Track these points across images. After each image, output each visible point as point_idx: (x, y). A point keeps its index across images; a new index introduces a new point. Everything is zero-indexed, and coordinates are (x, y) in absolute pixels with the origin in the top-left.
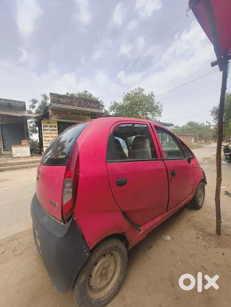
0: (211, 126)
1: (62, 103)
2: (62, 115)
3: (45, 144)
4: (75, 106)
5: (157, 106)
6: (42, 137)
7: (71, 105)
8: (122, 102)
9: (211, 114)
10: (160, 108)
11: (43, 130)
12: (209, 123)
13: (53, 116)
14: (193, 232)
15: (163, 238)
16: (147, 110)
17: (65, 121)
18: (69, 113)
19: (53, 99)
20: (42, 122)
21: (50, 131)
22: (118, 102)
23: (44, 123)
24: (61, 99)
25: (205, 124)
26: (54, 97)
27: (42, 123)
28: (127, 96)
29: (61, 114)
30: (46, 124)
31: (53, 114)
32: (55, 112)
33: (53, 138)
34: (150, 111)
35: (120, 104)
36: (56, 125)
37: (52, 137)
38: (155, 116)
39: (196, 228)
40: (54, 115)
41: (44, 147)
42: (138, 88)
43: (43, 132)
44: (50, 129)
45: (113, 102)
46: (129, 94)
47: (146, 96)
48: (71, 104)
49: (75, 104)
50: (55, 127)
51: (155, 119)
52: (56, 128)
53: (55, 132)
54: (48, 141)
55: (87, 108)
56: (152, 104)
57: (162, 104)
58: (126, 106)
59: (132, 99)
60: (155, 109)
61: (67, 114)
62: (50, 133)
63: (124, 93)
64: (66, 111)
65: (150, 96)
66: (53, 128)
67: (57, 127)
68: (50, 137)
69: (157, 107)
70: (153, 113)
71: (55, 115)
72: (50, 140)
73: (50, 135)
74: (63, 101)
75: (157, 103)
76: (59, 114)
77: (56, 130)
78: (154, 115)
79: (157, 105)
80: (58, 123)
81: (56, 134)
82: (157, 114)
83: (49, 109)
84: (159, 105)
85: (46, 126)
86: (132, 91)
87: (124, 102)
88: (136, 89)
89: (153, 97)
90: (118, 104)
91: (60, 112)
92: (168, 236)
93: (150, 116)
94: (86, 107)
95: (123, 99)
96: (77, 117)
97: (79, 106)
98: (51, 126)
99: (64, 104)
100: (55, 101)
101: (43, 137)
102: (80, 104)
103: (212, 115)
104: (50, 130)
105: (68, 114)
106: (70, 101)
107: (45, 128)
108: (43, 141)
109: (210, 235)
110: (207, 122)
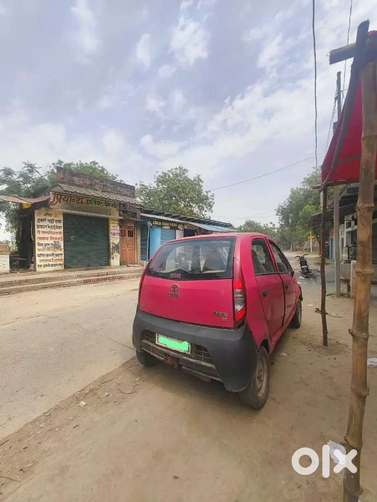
0: (275, 228)
1: (76, 185)
2: (72, 202)
3: (39, 250)
4: (97, 190)
5: (207, 196)
6: (34, 239)
7: (91, 189)
8: (155, 185)
9: (276, 213)
10: (210, 200)
11: (36, 227)
12: (274, 225)
13: (56, 203)
14: (303, 347)
15: (279, 355)
16: (192, 200)
17: (77, 212)
18: (84, 201)
19: (62, 178)
20: (36, 212)
21: (49, 229)
22: (146, 184)
23: (39, 214)
24: (75, 179)
25: (270, 226)
26: (64, 174)
27: (36, 215)
28: (162, 177)
29: (70, 201)
30: (43, 217)
31: (56, 200)
32: (61, 197)
33: (54, 240)
34: (196, 202)
35: (151, 187)
36: (61, 218)
37: (52, 238)
38: (203, 210)
39: (304, 343)
40: (58, 203)
41: (37, 255)
42: (180, 167)
43: (36, 230)
44: (50, 224)
45: (139, 184)
46: (165, 174)
47: (191, 181)
48: (91, 186)
49: (97, 187)
50: (60, 221)
51: (203, 215)
52: (61, 224)
53: (58, 230)
54: (46, 245)
55: (116, 195)
56: (200, 192)
57: (213, 194)
58: (161, 191)
59: (171, 183)
60: (203, 201)
61: (80, 201)
62: (50, 233)
63: (157, 172)
64: (79, 198)
65: (196, 181)
66: (55, 224)
67: (62, 222)
68: (49, 239)
69: (207, 199)
70: (200, 206)
71: (60, 202)
72: (48, 244)
73: (49, 236)
74: (77, 182)
75: (207, 192)
76: (67, 200)
77: (60, 227)
78: (201, 209)
79: (206, 194)
80: (66, 216)
81: (60, 233)
82: (207, 207)
83: (51, 193)
84: (209, 195)
85: (42, 220)
86: (169, 170)
87: (158, 186)
88: (176, 169)
89: (200, 183)
90: (147, 188)
91: (68, 198)
92: (283, 353)
93: (196, 210)
94: (114, 193)
95: (156, 180)
96: (97, 207)
97: (104, 191)
98: (51, 221)
99: (80, 186)
100: (65, 181)
101: (36, 238)
102: (105, 188)
103: (277, 215)
104: (49, 227)
105: (82, 202)
106: (90, 183)
107: (41, 223)
108: (37, 245)
109: (319, 347)
110: (271, 223)
